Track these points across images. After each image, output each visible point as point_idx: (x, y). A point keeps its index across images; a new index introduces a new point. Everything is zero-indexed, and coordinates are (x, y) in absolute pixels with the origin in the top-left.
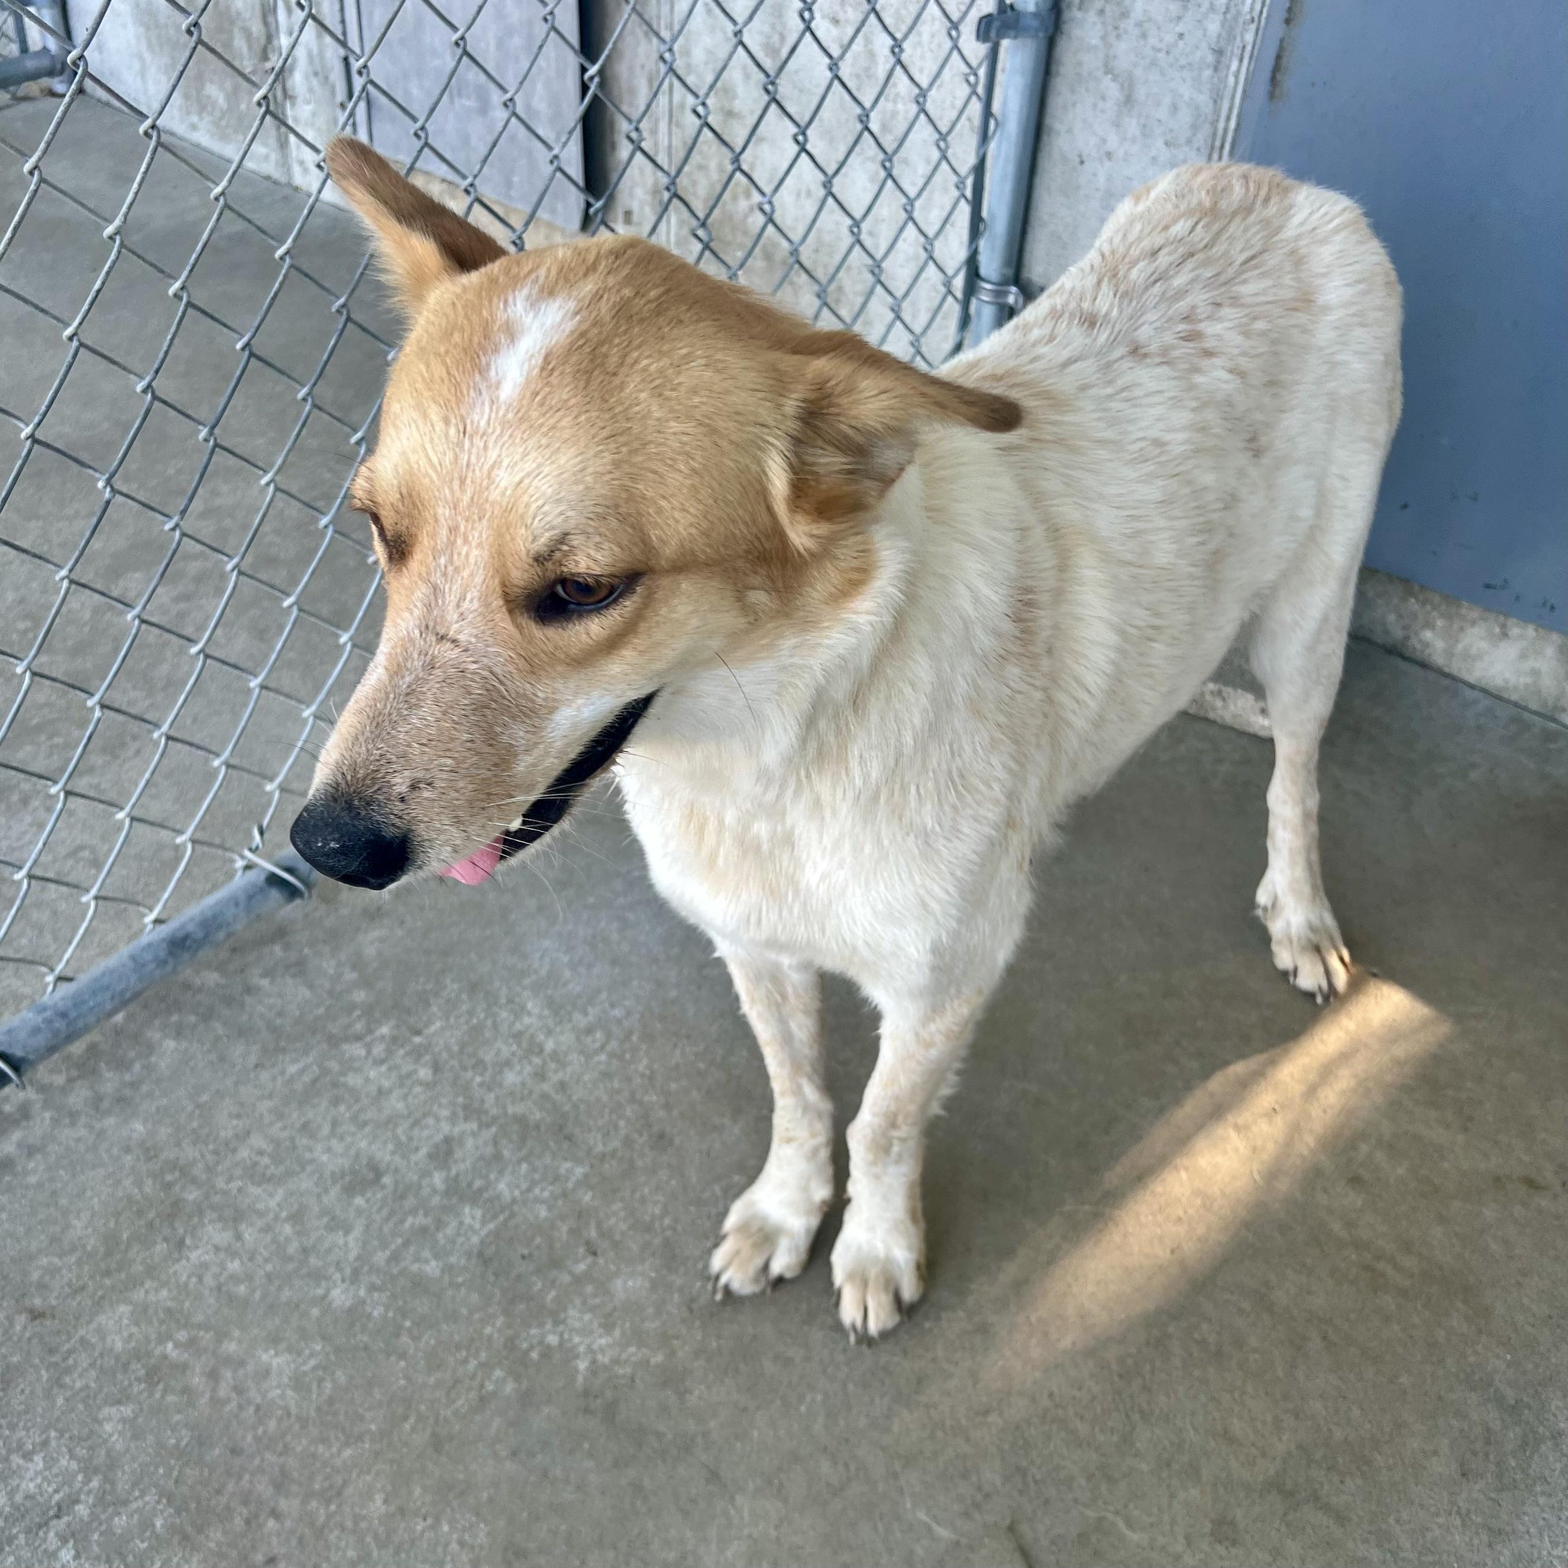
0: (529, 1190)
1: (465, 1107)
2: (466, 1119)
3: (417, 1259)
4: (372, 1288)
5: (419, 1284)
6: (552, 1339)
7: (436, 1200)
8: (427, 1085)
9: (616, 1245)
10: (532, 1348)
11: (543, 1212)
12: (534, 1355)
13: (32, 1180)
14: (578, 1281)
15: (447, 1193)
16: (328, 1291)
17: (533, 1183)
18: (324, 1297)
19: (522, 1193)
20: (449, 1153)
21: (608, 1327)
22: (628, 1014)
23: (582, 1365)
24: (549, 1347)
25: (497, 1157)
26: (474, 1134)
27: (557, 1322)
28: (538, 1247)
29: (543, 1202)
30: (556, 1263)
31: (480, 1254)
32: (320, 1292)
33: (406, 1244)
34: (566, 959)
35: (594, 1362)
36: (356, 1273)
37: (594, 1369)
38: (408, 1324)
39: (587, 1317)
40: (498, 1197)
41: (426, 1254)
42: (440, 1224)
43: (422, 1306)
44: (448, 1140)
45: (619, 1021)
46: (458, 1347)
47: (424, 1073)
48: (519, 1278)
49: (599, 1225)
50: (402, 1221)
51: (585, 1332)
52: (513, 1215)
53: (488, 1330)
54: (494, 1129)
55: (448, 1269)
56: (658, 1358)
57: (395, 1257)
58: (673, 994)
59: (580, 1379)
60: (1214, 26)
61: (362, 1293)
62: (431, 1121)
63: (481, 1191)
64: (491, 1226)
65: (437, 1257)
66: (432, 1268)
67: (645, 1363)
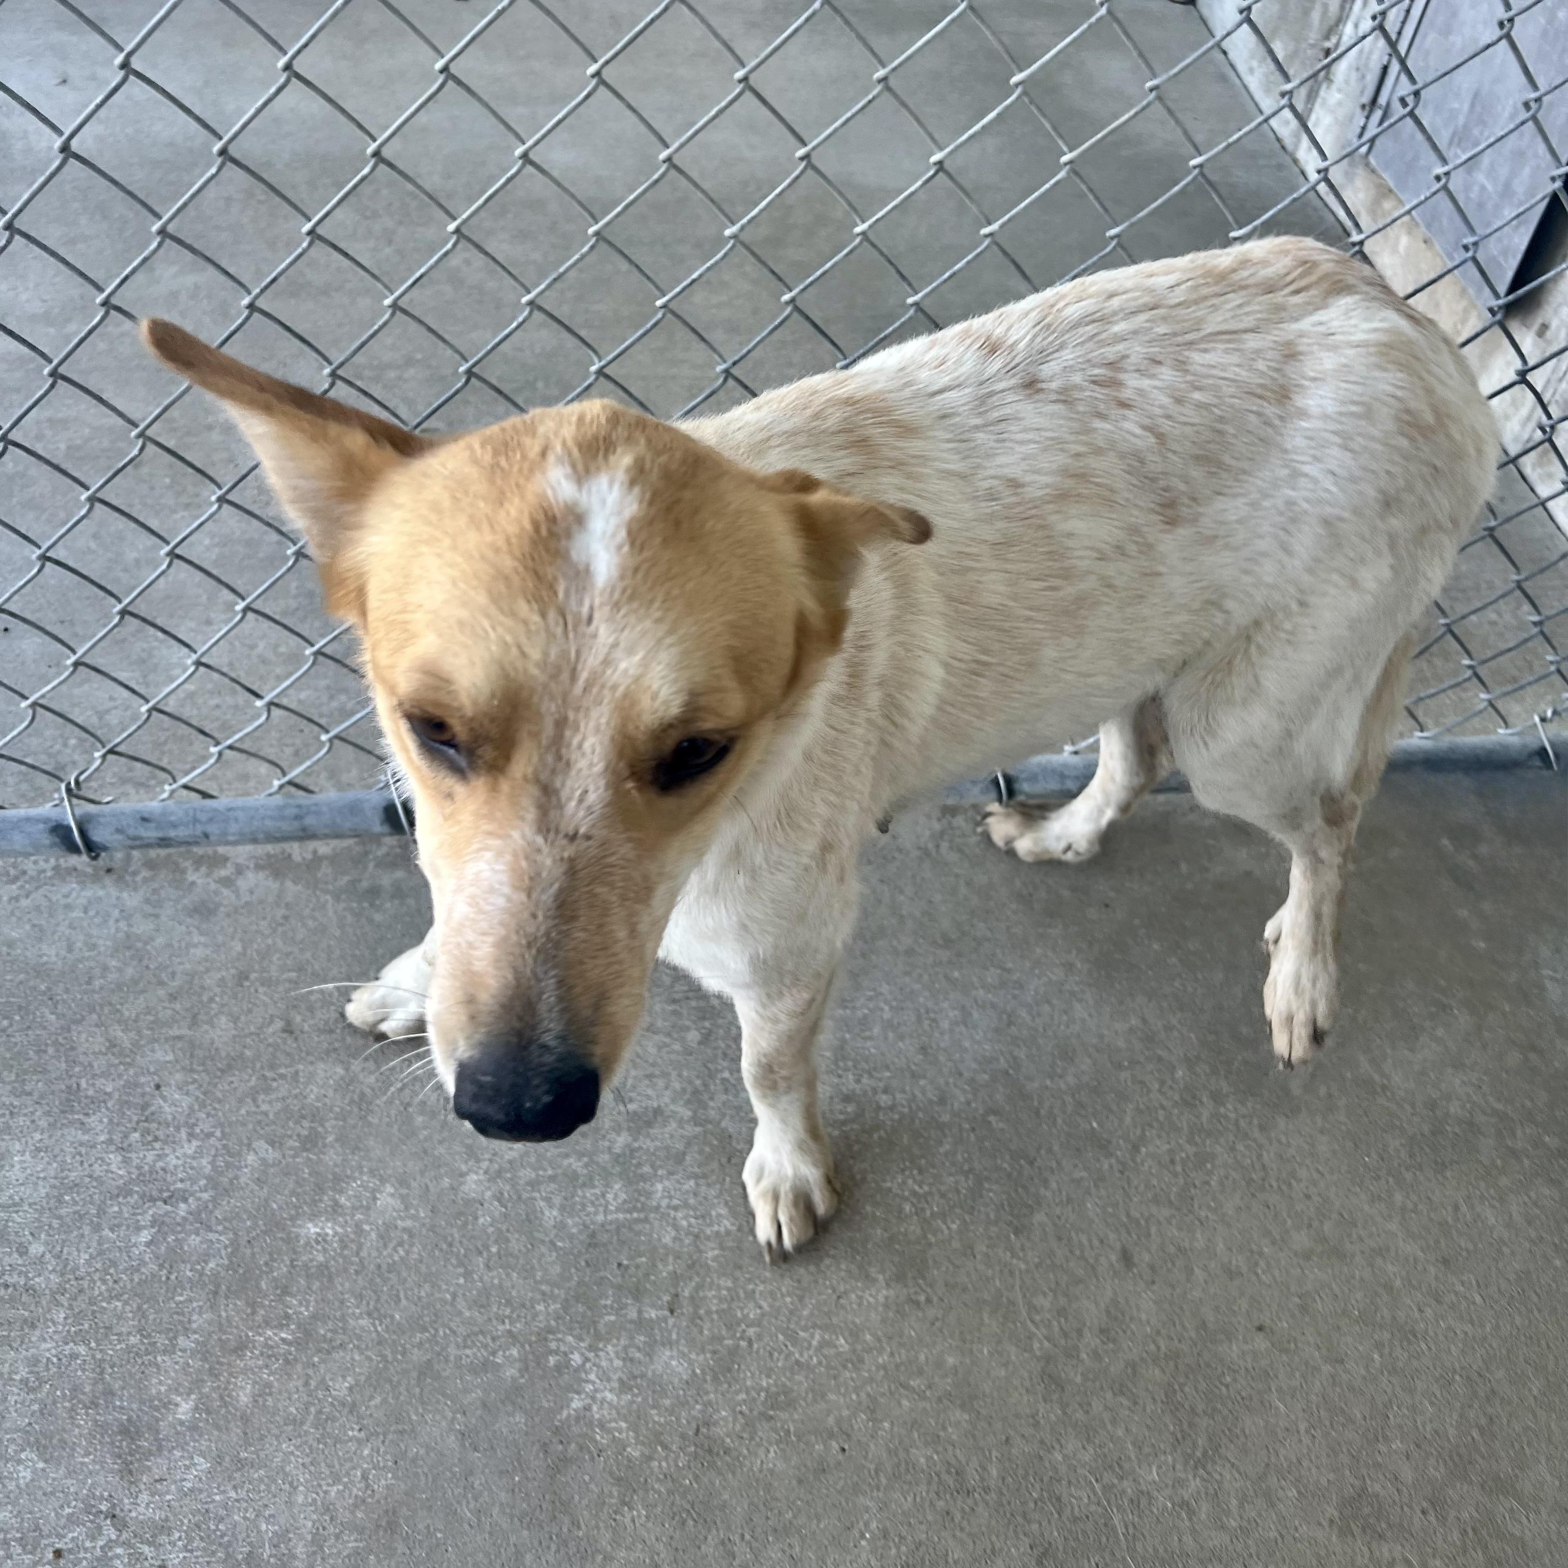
0: (676, 1208)
1: (696, 1092)
2: (689, 1102)
3: (548, 1200)
4: (499, 1197)
5: (531, 1220)
6: (576, 1358)
7: (604, 1158)
8: (688, 1052)
9: (695, 1318)
10: (556, 1352)
11: (667, 1240)
12: (552, 1360)
14: (641, 1324)
15: (617, 1158)
16: (470, 1170)
17: (686, 1205)
18: (462, 1175)
19: (668, 1207)
20: (649, 1124)
21: (624, 1387)
22: (892, 1108)
23: (576, 1404)
24: (567, 1364)
25: (679, 1158)
26: (681, 1122)
27: (591, 1348)
28: (637, 1267)
29: (676, 1227)
30: (637, 1294)
31: (593, 1235)
32: (464, 1168)
33: (552, 1179)
34: (887, 1015)
35: (587, 1408)
36: (499, 1173)
37: (582, 1417)
38: (494, 1249)
39: (618, 1363)
40: (649, 1195)
41: (557, 1200)
42: (589, 1183)
43: (516, 1243)
44: (658, 1112)
45: (879, 1108)
46: (509, 1303)
47: (693, 1036)
48: (601, 1281)
49: (700, 1287)
50: (567, 1156)
51: (605, 1377)
52: (646, 1220)
53: (540, 1308)
54: (698, 1129)
55: (561, 1226)
56: (634, 1452)
57: (534, 1184)
58: (946, 1118)
59: (565, 1413)
61: (488, 1194)
62: (661, 1083)
63: (643, 1178)
64: (621, 1216)
65: (562, 1208)
66: (550, 1215)
67: (622, 1446)
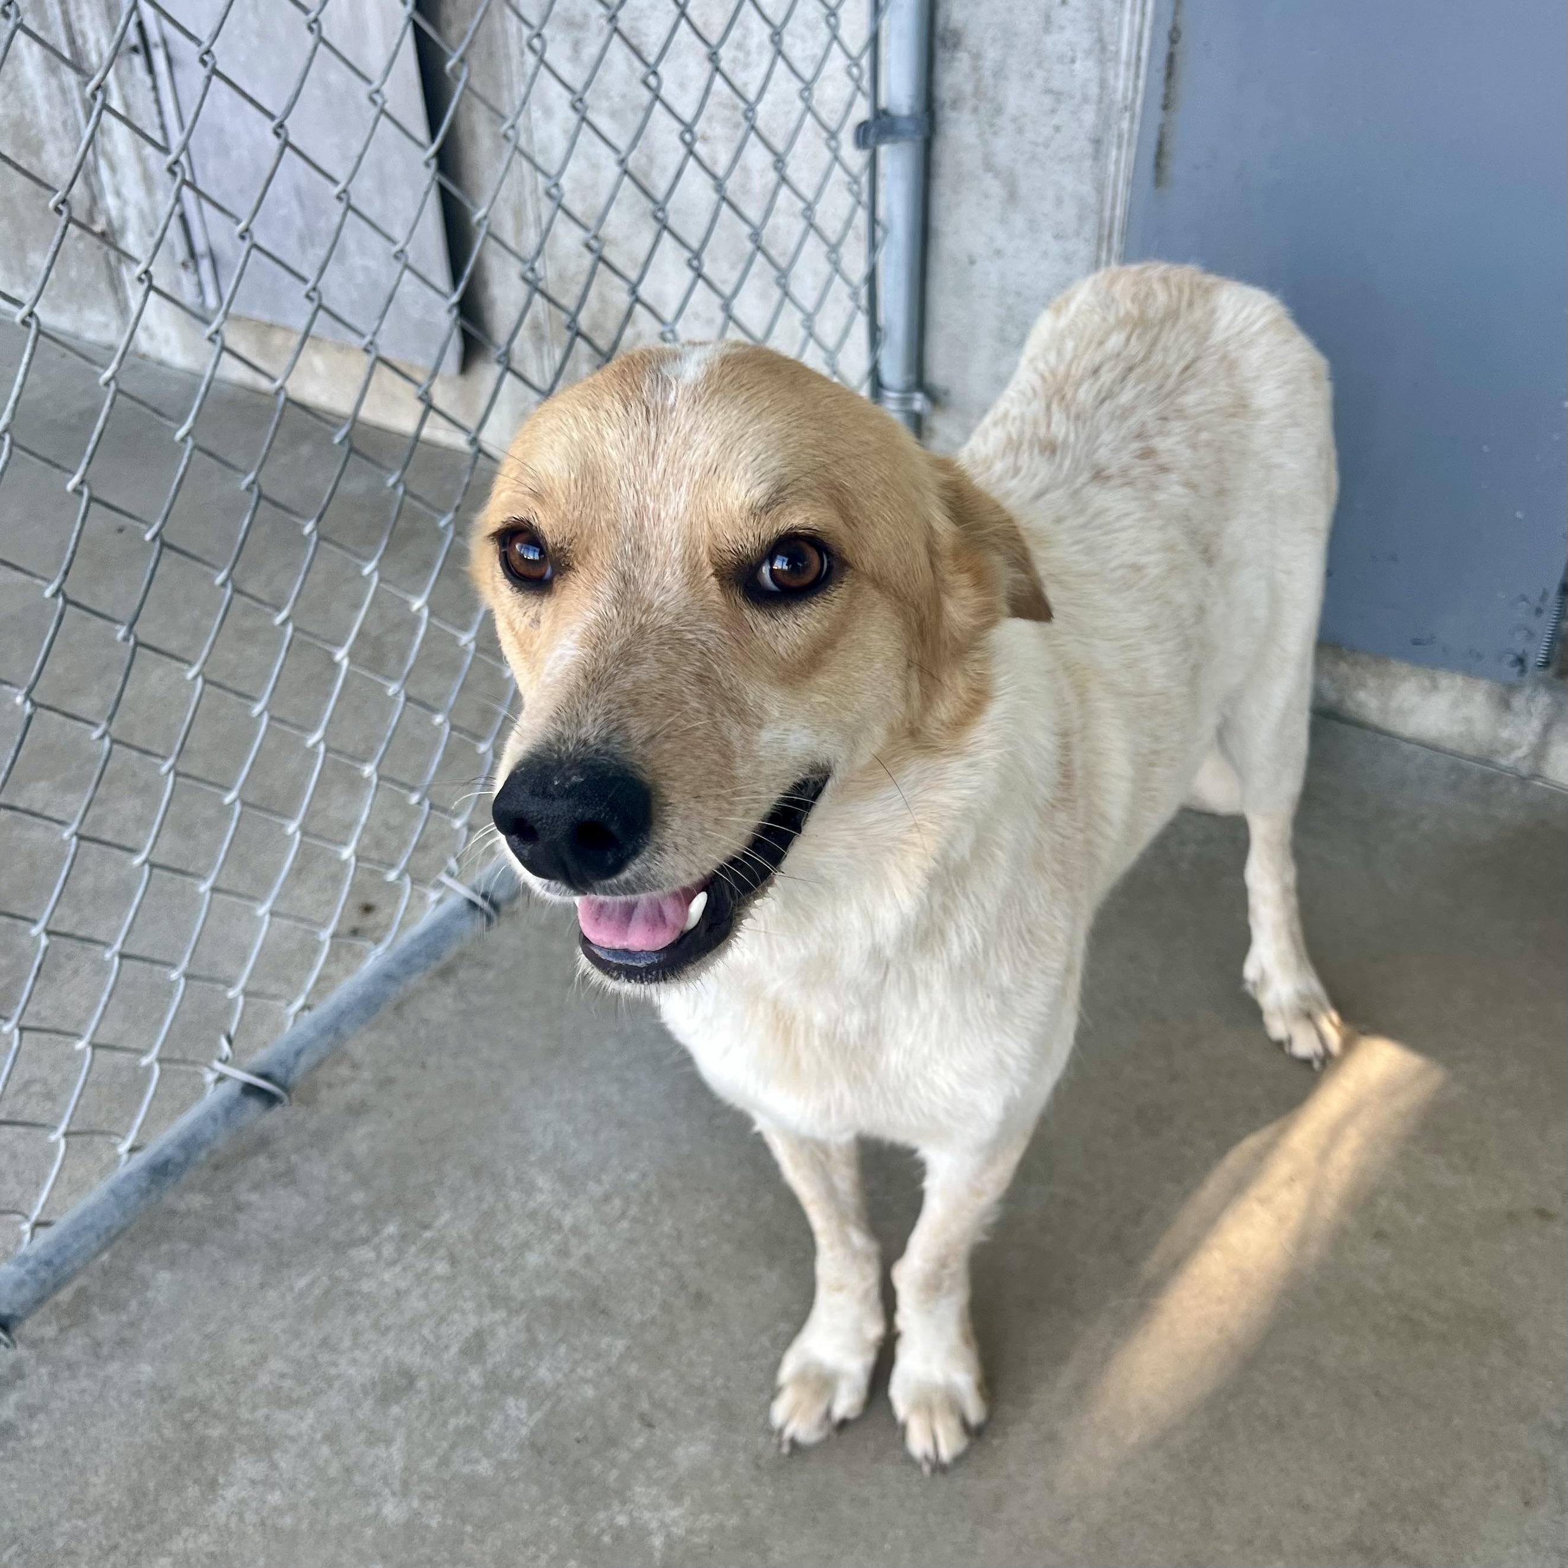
0: (572, 1371)
1: (491, 1297)
2: (494, 1308)
3: (468, 1461)
4: (426, 1497)
5: (473, 1486)
6: (622, 1520)
7: (476, 1398)
8: (450, 1279)
9: (672, 1414)
10: (603, 1531)
11: (589, 1392)
12: (607, 1539)
13: (38, 1442)
14: (638, 1456)
15: (487, 1388)
16: (379, 1509)
17: (576, 1363)
18: (377, 1515)
19: (565, 1375)
20: (482, 1346)
21: (676, 1497)
22: (644, 1176)
23: (658, 1541)
24: (621, 1529)
25: (533, 1342)
26: (505, 1323)
27: (624, 1502)
28: (591, 1428)
29: (587, 1381)
30: (612, 1442)
31: (533, 1445)
32: (371, 1510)
33: (453, 1447)
34: (569, 1129)
35: (668, 1535)
36: (405, 1484)
37: (670, 1544)
38: (469, 1528)
39: (654, 1491)
40: (542, 1383)
41: (476, 1454)
42: (485, 1421)
43: (480, 1507)
44: (478, 1334)
45: (635, 1186)
46: (526, 1544)
47: (441, 1268)
48: (577, 1463)
49: (650, 1395)
50: (445, 1424)
51: (656, 1507)
52: (560, 1399)
53: (554, 1521)
54: (524, 1316)
55: (502, 1465)
56: (733, 1521)
57: (444, 1462)
58: (686, 1149)
59: (657, 1555)
60: (1089, 116)
61: (416, 1504)
62: (456, 1316)
63: (522, 1379)
64: (538, 1415)
65: (488, 1455)
66: (484, 1467)
67: (721, 1528)
